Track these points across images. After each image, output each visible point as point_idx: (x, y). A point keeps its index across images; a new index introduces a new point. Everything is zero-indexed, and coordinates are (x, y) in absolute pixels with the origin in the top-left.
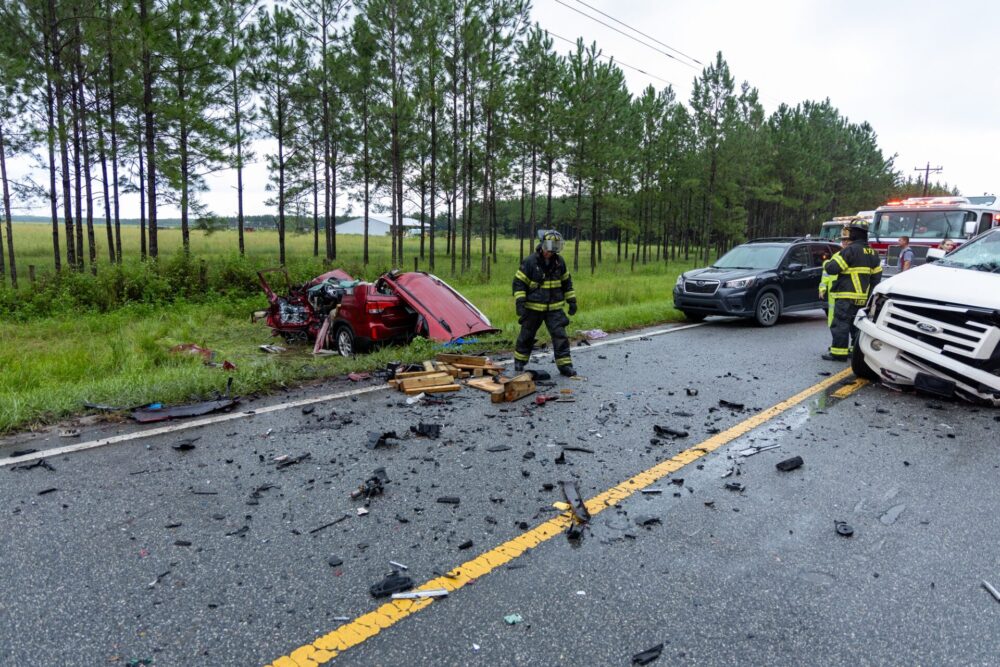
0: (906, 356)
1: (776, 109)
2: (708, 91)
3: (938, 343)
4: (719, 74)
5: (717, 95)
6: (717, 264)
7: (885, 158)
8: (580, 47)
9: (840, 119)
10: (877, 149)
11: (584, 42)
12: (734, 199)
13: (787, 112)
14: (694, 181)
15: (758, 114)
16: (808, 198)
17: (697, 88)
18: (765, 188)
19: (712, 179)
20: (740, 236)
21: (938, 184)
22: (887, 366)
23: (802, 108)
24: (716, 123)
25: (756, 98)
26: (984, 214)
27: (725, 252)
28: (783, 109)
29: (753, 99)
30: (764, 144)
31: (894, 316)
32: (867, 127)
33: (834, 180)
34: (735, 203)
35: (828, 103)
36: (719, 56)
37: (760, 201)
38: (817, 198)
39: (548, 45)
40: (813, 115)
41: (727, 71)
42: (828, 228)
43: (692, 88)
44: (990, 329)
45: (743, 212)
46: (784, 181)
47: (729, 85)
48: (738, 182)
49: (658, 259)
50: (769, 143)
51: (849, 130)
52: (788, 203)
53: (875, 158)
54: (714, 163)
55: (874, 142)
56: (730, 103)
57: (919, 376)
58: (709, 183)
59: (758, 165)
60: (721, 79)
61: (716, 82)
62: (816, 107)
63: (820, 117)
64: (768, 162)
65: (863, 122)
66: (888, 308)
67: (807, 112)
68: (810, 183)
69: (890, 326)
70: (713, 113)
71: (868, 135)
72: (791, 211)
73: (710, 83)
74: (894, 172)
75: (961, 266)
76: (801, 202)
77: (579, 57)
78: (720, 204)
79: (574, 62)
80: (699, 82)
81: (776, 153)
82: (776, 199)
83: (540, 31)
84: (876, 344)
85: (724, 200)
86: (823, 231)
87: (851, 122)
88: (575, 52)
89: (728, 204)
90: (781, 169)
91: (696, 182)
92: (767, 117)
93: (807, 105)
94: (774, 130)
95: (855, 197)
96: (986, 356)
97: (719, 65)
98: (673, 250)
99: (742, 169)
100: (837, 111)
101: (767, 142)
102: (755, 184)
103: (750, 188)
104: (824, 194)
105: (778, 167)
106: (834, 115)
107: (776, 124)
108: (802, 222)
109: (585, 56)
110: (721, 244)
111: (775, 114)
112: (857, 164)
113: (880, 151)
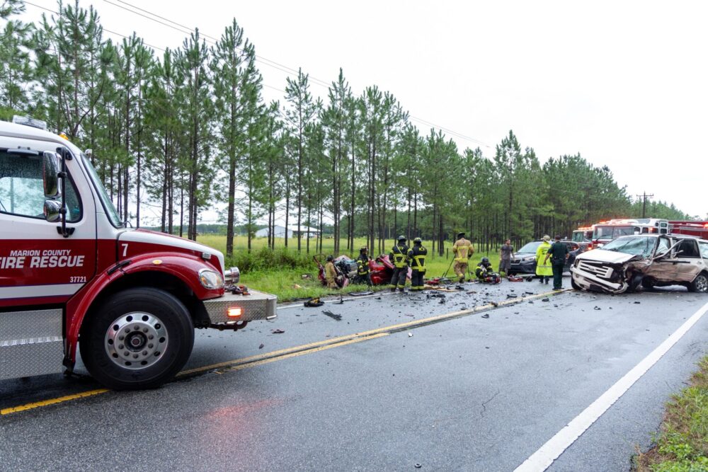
0: (587, 279)
1: (547, 161)
2: (505, 152)
3: (595, 274)
4: (511, 142)
5: (511, 154)
6: (519, 251)
7: (620, 187)
8: (433, 133)
9: (588, 165)
10: (614, 182)
11: (435, 131)
12: (524, 214)
13: (554, 162)
14: (500, 204)
15: (536, 165)
16: (572, 213)
17: (499, 150)
18: (544, 208)
19: (510, 204)
20: (530, 238)
21: (660, 202)
22: (581, 283)
23: (563, 160)
24: (511, 170)
25: (534, 155)
26: (644, 228)
27: (521, 247)
28: (551, 161)
29: (533, 156)
30: (541, 182)
31: (582, 266)
32: (606, 169)
33: (587, 202)
34: (525, 217)
35: (579, 156)
36: (511, 132)
37: (541, 216)
38: (577, 213)
39: (416, 134)
40: (570, 164)
41: (516, 141)
42: (576, 234)
43: (496, 151)
44: (609, 268)
45: (531, 223)
46: (554, 203)
47: (517, 148)
48: (526, 205)
49: (478, 252)
50: (544, 181)
51: (594, 171)
52: (558, 217)
53: (613, 188)
54: (511, 194)
55: (611, 178)
56: (519, 159)
57: (591, 285)
58: (509, 206)
59: (538, 195)
60: (513, 145)
61: (510, 147)
62: (571, 158)
63: (575, 165)
64: (544, 192)
65: (603, 166)
66: (580, 263)
67: (566, 161)
68: (571, 204)
69: (581, 269)
70: (509, 164)
71: (607, 174)
72: (560, 222)
73: (506, 148)
74: (626, 196)
75: (606, 249)
76: (566, 216)
77: (432, 138)
78: (515, 218)
79: (430, 141)
80: (500, 147)
81: (549, 187)
82: (551, 214)
83: (412, 127)
84: (578, 276)
85: (518, 216)
86: (574, 235)
87: (595, 166)
88: (430, 136)
89: (520, 217)
90: (552, 197)
91: (501, 205)
92: (541, 166)
93: (565, 158)
94: (546, 172)
95: (601, 213)
96: (609, 277)
97: (511, 137)
98: (488, 246)
99: (528, 197)
100: (585, 160)
101: (543, 180)
102: (537, 206)
103: (533, 208)
104: (581, 211)
105: (551, 195)
106: (583, 162)
107: (547, 169)
108: (568, 228)
109: (435, 138)
110: (518, 243)
111: (547, 163)
112: (601, 191)
113: (616, 183)
